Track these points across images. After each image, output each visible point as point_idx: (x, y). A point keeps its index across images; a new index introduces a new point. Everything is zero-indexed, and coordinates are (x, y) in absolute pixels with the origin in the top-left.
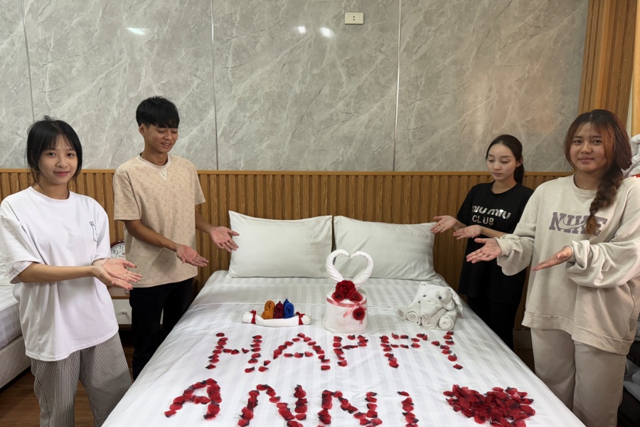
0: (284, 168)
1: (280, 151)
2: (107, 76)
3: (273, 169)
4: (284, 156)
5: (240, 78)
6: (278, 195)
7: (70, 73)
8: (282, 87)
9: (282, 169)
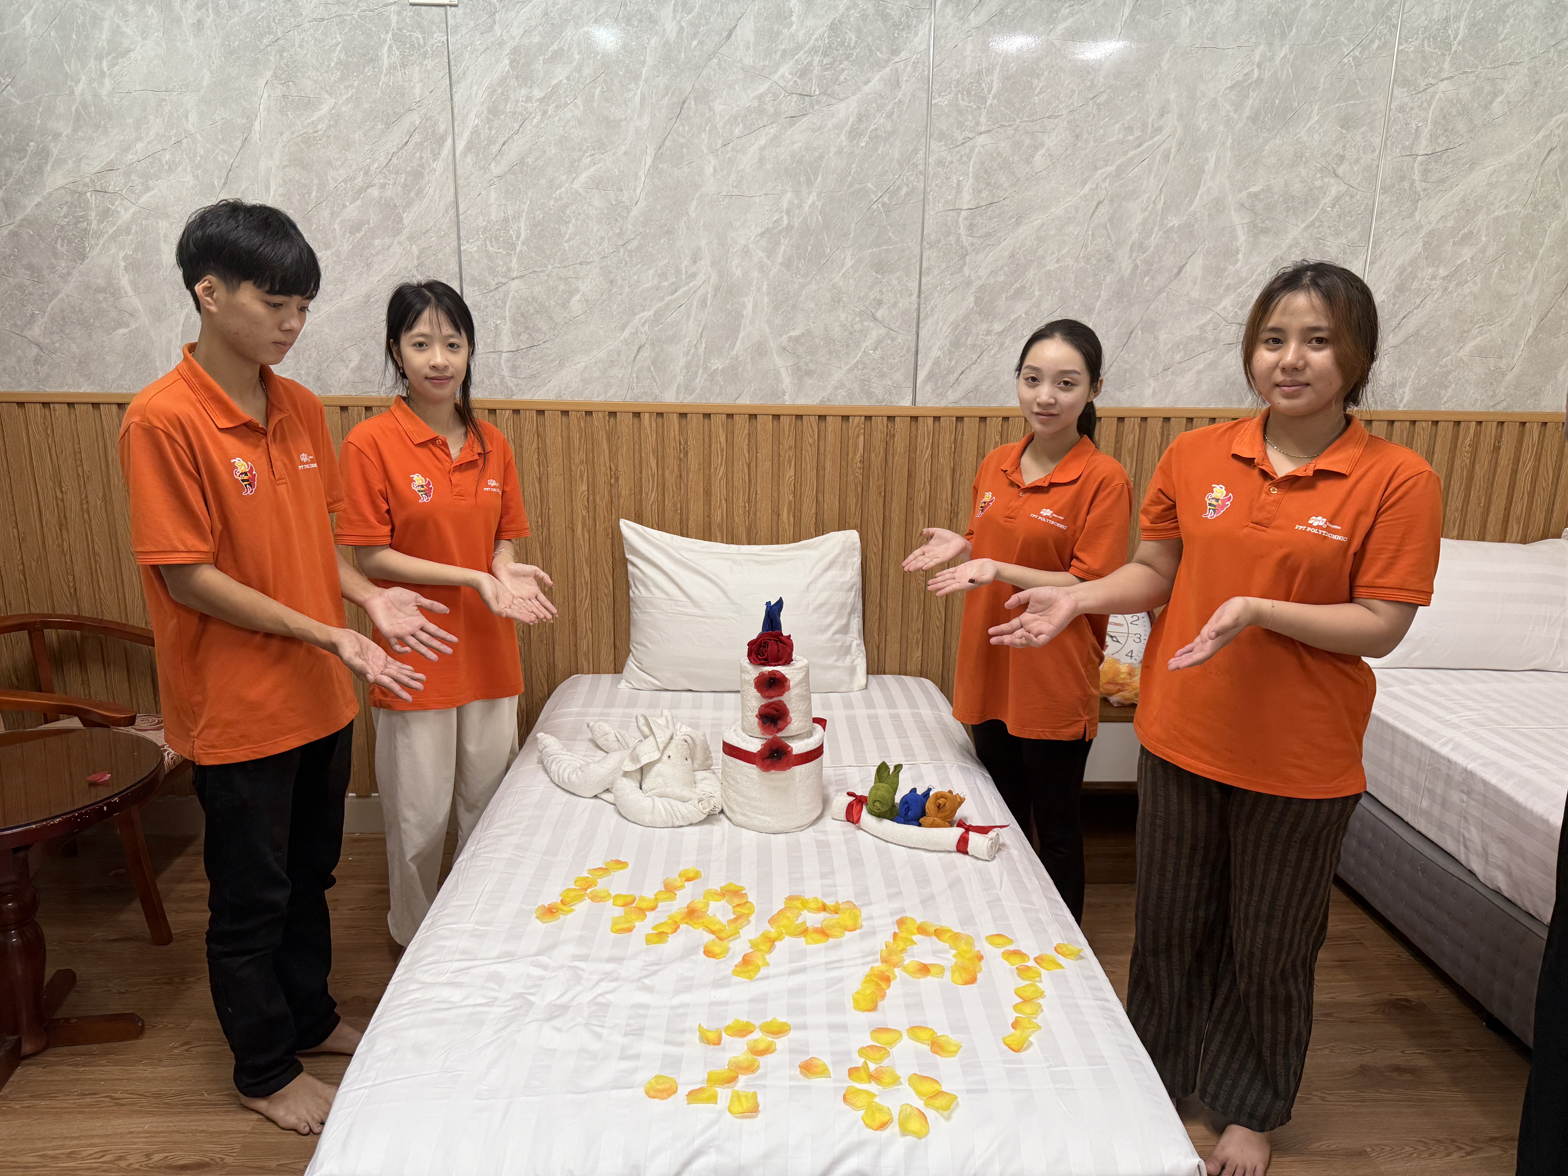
0: (1505, 404)
1: (1503, 364)
2: (1119, 172)
3: (1478, 408)
4: (1510, 377)
5: (1442, 181)
6: (1480, 471)
7: (1028, 161)
8: (1535, 206)
9: (1499, 408)
